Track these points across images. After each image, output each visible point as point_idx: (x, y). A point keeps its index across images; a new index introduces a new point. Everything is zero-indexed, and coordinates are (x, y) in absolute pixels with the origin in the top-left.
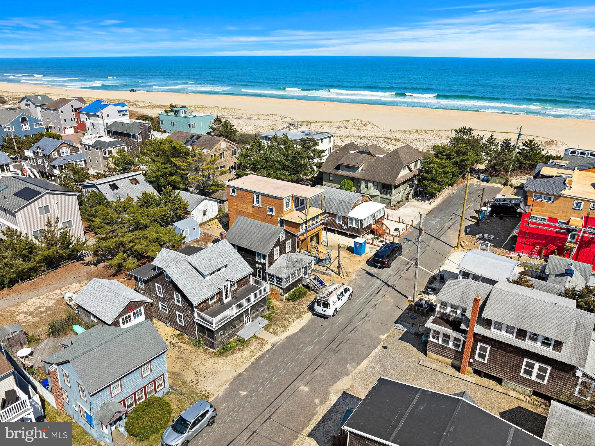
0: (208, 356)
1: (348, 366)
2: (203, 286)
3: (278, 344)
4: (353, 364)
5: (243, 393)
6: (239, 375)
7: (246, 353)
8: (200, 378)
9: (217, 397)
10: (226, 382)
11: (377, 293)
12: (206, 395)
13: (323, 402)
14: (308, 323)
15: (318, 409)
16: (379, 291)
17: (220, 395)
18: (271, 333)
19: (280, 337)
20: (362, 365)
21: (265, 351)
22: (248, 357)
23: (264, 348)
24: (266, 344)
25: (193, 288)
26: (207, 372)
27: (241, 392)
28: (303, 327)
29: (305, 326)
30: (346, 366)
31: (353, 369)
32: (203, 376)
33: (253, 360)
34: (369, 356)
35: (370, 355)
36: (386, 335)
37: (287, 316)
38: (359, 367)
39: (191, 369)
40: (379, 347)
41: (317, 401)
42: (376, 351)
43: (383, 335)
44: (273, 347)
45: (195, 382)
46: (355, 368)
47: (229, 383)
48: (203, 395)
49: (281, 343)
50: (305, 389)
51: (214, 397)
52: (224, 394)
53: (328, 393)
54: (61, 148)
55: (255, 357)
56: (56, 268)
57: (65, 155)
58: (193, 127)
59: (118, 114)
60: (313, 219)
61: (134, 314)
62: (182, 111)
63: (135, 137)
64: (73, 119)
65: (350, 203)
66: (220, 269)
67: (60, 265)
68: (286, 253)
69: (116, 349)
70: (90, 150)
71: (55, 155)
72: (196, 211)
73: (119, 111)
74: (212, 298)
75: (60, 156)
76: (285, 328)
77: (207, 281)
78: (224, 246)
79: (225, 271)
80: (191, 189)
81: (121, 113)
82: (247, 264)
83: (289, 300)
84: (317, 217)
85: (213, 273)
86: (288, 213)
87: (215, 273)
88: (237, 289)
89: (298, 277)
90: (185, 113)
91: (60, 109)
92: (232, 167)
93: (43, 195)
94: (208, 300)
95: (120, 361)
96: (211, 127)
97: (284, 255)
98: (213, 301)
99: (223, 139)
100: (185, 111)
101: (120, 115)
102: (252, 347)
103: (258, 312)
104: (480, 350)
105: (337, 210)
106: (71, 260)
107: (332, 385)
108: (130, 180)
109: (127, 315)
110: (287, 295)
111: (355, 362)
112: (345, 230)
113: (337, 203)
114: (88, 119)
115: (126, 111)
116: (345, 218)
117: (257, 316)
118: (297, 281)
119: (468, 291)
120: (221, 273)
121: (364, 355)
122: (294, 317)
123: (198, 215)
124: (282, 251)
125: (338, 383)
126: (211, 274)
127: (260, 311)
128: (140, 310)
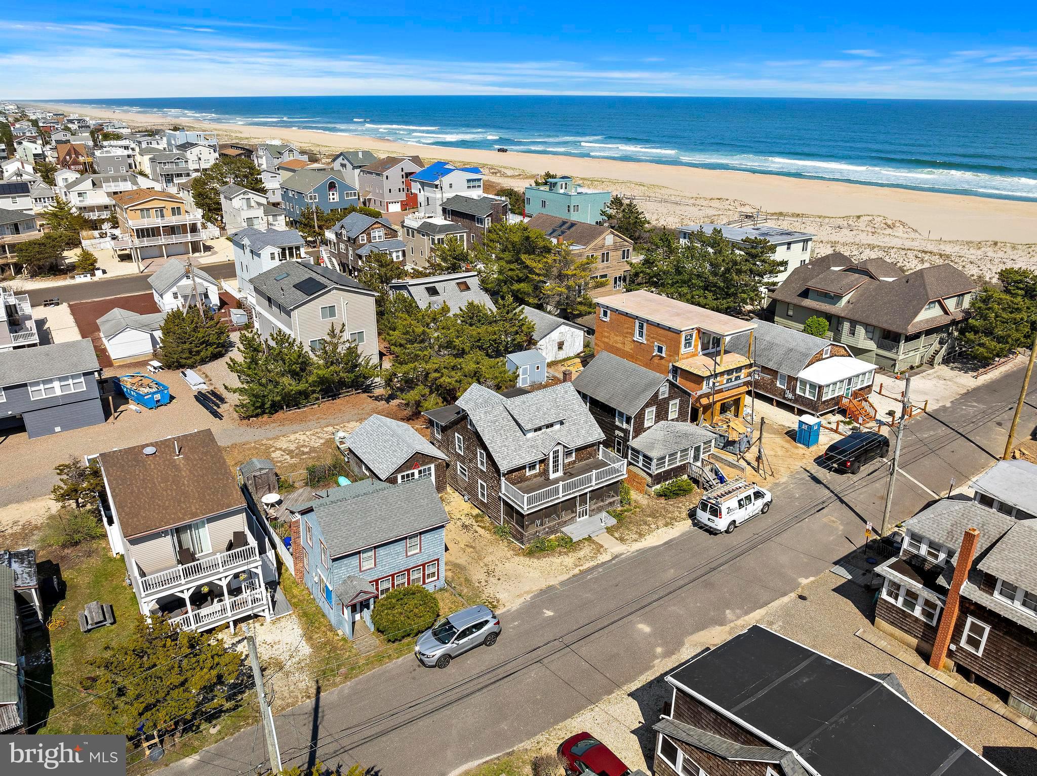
0: (511, 552)
1: (728, 611)
2: (520, 446)
3: (623, 556)
4: (738, 611)
5: (549, 613)
6: (550, 588)
7: (569, 560)
8: (491, 579)
9: (508, 611)
10: (527, 593)
11: (818, 511)
12: (495, 603)
13: (668, 654)
14: (681, 536)
15: (657, 662)
16: (823, 508)
17: (514, 609)
18: (616, 539)
19: (628, 548)
20: (752, 615)
21: (600, 562)
22: (570, 565)
23: (598, 558)
24: (604, 553)
25: (505, 446)
26: (504, 573)
27: (545, 611)
28: (671, 541)
29: (674, 539)
30: (725, 612)
31: (734, 618)
32: (497, 578)
33: (576, 571)
34: (769, 606)
35: (772, 604)
36: (812, 579)
37: (650, 519)
38: (746, 618)
39: (482, 564)
40: (793, 595)
41: (659, 650)
42: (785, 599)
43: (806, 578)
44: (613, 559)
45: (483, 583)
46: (738, 618)
47: (532, 595)
48: (489, 602)
49: (629, 556)
50: (645, 628)
51: (505, 609)
52: (520, 608)
53: (680, 644)
54: (373, 229)
55: (581, 568)
56: (335, 396)
57: (377, 240)
58: (574, 211)
59: (466, 184)
60: (729, 372)
61: (420, 472)
62: (562, 185)
63: (481, 221)
64: (401, 190)
65: (806, 355)
66: (551, 425)
67: (340, 394)
68: (667, 420)
69: (376, 506)
70: (413, 236)
71: (363, 240)
72: (547, 341)
73: (469, 181)
74: (532, 466)
75: (370, 242)
76: (641, 535)
77: (528, 440)
78: (566, 392)
79: (560, 431)
80: (549, 308)
81: (471, 184)
82: (597, 425)
83: (660, 495)
84: (739, 369)
85: (540, 429)
86: (687, 358)
87: (543, 430)
88: (574, 462)
89: (680, 461)
90: (566, 188)
91: (385, 174)
92: (620, 278)
93: (329, 291)
94: (524, 467)
95: (378, 523)
96: (603, 213)
97: (663, 422)
98: (533, 472)
99: (609, 231)
100: (566, 184)
101: (469, 187)
102: (581, 554)
103: (602, 504)
104: (970, 630)
105: (780, 364)
106: (356, 390)
107: (692, 634)
108: (458, 283)
109: (410, 472)
110: (658, 487)
111: (742, 608)
112: (790, 400)
113: (781, 352)
114: (422, 191)
115: (479, 180)
116: (792, 380)
117: (600, 510)
118: (678, 467)
119: (966, 521)
120: (551, 432)
121: (761, 601)
122: (660, 523)
123: (550, 347)
124: (661, 415)
125: (702, 633)
126: (536, 430)
127: (607, 502)
128: (429, 469)
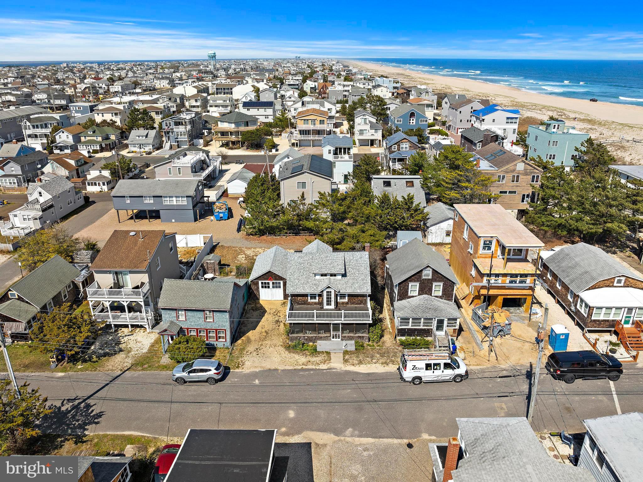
0: (281, 343)
1: (350, 429)
2: (308, 282)
3: (334, 370)
4: (357, 432)
6: (276, 370)
7: (303, 360)
8: (255, 353)
10: (261, 367)
11: (499, 397)
12: (240, 365)
14: (383, 373)
16: (506, 396)
17: (245, 372)
18: (344, 359)
19: (343, 367)
20: (362, 439)
21: (318, 368)
22: (301, 363)
23: (320, 365)
24: (326, 364)
25: (298, 279)
26: (264, 353)
27: (257, 380)
28: (373, 373)
30: (348, 429)
31: (349, 435)
32: (258, 353)
33: (300, 367)
34: (381, 439)
35: (384, 439)
37: (378, 356)
38: (356, 439)
39: (260, 344)
40: (406, 441)
41: (283, 429)
42: (396, 441)
43: (429, 435)
45: (248, 353)
46: (352, 436)
47: (262, 369)
49: (337, 372)
50: (292, 414)
51: (240, 371)
52: (248, 373)
53: (299, 433)
54: (402, 143)
55: (304, 367)
56: (297, 234)
57: (404, 150)
58: (553, 145)
59: (505, 120)
60: (512, 275)
61: (273, 283)
62: (555, 126)
63: (475, 145)
66: (335, 275)
68: (431, 295)
71: (394, 149)
74: (313, 296)
76: (360, 363)
77: (315, 280)
78: (361, 258)
79: (340, 280)
82: (370, 284)
85: (326, 275)
86: (485, 258)
87: (328, 277)
88: (347, 303)
89: (424, 326)
90: (558, 128)
91: (459, 110)
93: (303, 173)
94: (306, 295)
97: (426, 296)
98: (313, 301)
100: (559, 126)
102: (314, 359)
103: (353, 335)
107: (313, 431)
108: (407, 182)
109: (267, 281)
110: (403, 338)
111: (361, 432)
112: (572, 311)
113: (579, 271)
114: (476, 122)
115: (517, 118)
116: (576, 296)
117: (350, 338)
118: (422, 329)
120: (334, 279)
121: (380, 434)
123: (439, 233)
124: (425, 290)
125: (318, 433)
126: (322, 275)
127: (357, 335)
